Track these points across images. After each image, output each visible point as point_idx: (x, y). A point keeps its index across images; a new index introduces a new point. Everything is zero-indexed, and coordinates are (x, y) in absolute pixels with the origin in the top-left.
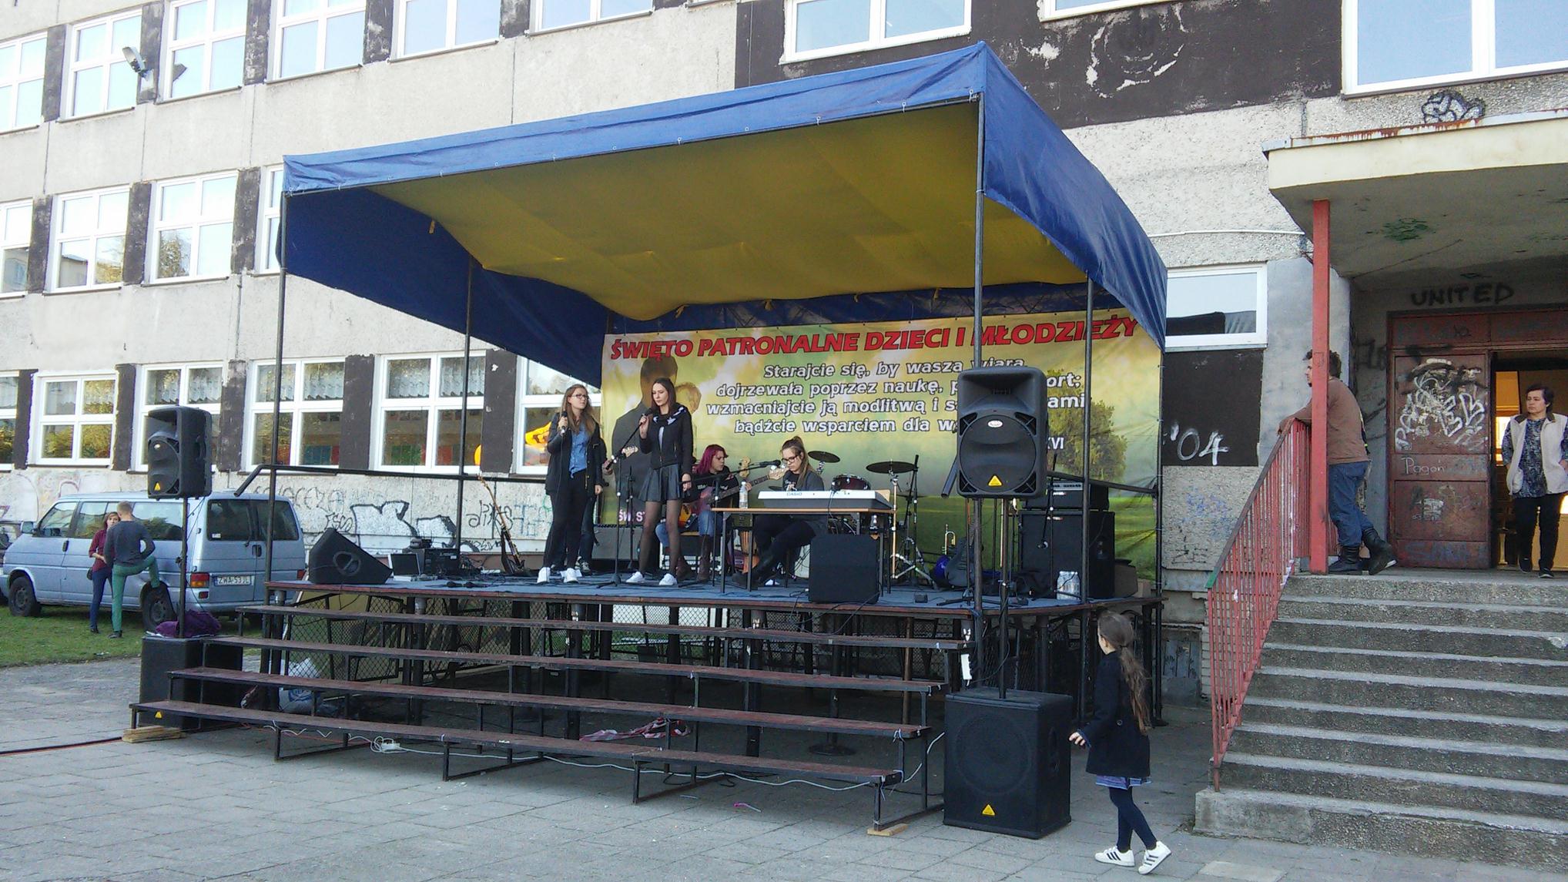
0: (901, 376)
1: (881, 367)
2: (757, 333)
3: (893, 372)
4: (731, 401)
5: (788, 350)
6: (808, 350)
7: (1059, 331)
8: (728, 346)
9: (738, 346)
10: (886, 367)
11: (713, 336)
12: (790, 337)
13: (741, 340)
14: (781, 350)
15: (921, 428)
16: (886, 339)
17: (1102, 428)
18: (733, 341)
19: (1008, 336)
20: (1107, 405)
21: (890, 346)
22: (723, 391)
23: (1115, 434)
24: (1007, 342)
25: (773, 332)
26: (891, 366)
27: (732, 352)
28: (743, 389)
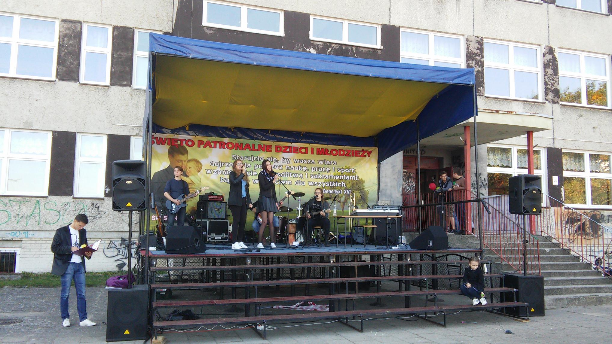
0: (292, 163)
1: (283, 159)
2: (226, 140)
3: (288, 162)
4: (218, 168)
5: (241, 149)
6: (250, 150)
7: (346, 152)
8: (213, 144)
9: (218, 145)
10: (285, 160)
11: (205, 139)
12: (242, 144)
13: (219, 142)
14: (238, 148)
15: (302, 184)
16: (283, 149)
17: (362, 187)
18: (215, 143)
19: (329, 152)
20: (363, 180)
21: (285, 151)
22: (212, 164)
23: (365, 189)
24: (329, 154)
25: (234, 141)
26: (287, 159)
27: (215, 147)
28: (223, 164)
